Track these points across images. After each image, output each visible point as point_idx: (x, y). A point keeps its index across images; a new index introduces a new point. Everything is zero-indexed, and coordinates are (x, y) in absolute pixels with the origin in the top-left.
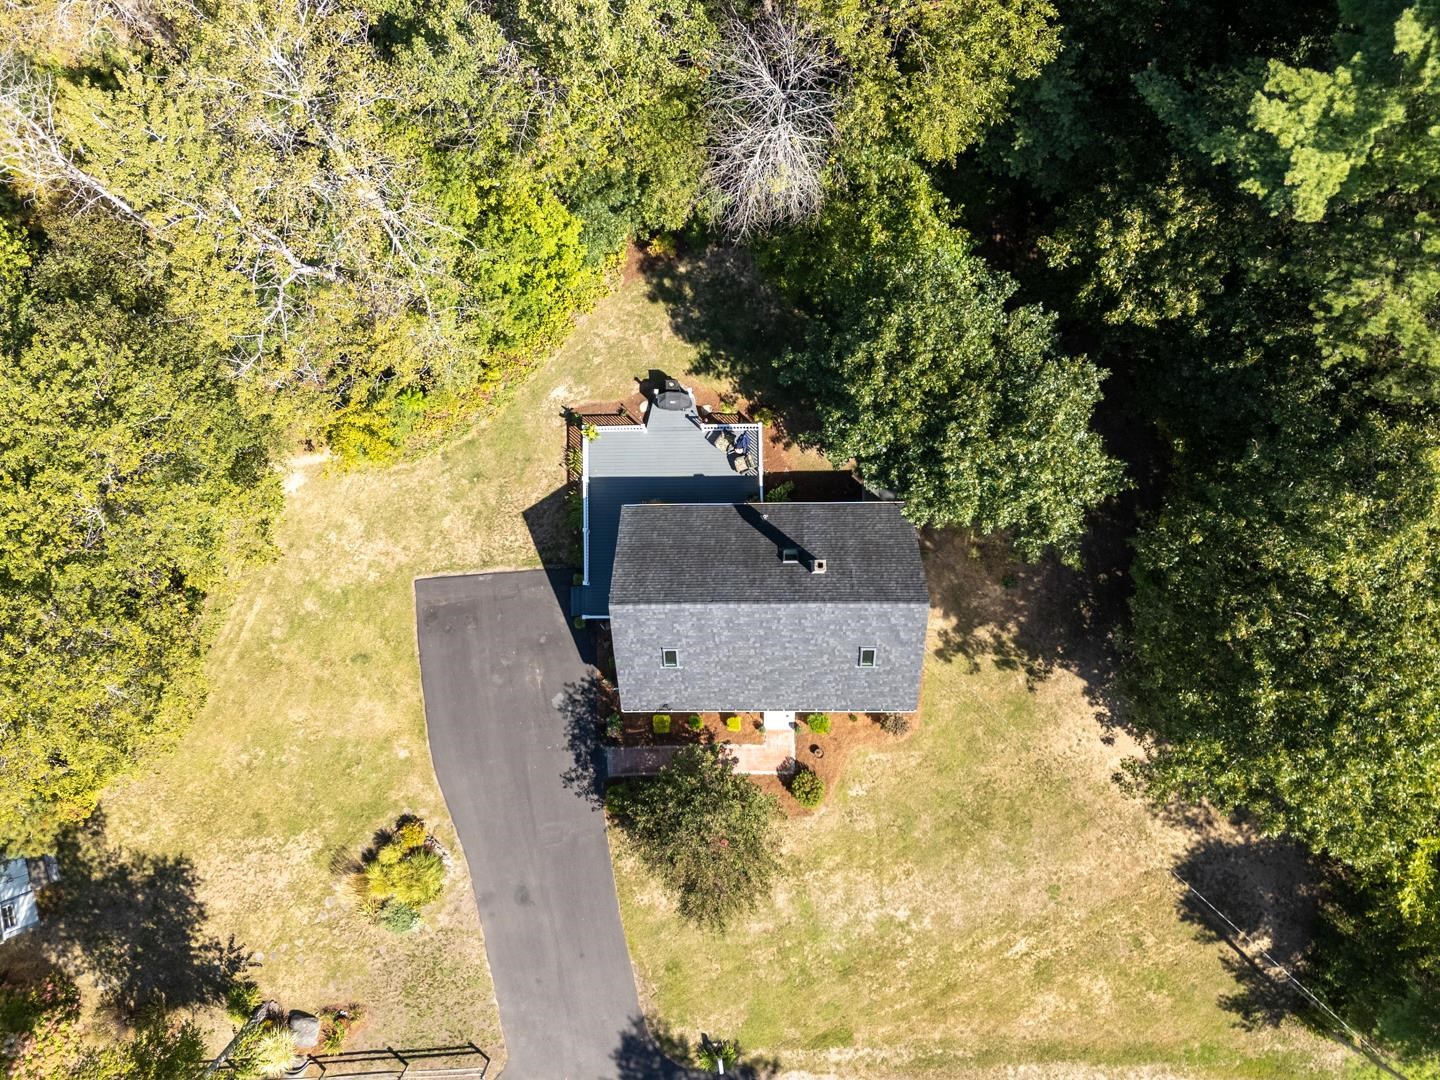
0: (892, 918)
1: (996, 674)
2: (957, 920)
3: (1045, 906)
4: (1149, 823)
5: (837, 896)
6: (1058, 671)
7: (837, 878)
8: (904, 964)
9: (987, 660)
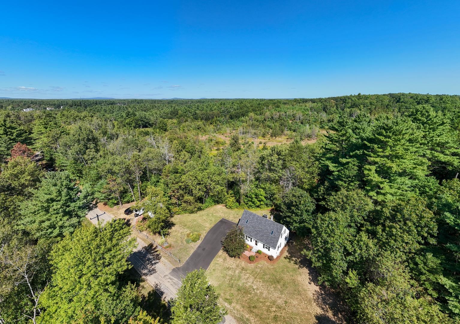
0: (253, 287)
1: (293, 264)
2: (264, 295)
3: (283, 304)
4: (313, 303)
5: (246, 277)
6: (305, 268)
7: (248, 275)
8: (249, 296)
9: (292, 262)
